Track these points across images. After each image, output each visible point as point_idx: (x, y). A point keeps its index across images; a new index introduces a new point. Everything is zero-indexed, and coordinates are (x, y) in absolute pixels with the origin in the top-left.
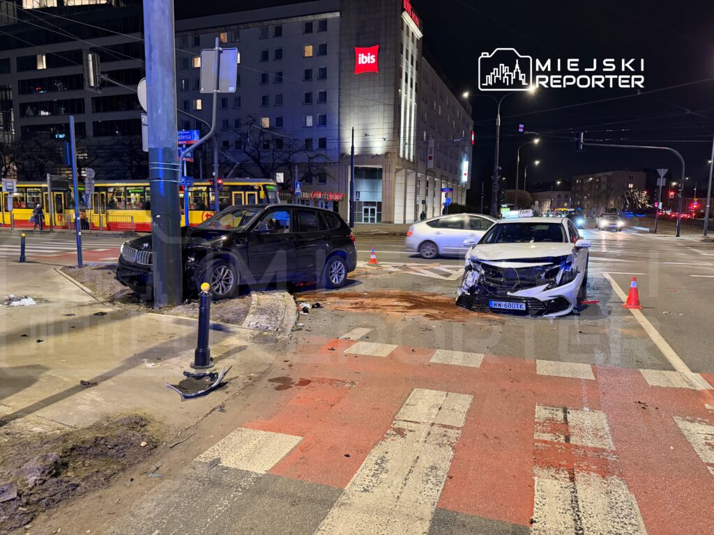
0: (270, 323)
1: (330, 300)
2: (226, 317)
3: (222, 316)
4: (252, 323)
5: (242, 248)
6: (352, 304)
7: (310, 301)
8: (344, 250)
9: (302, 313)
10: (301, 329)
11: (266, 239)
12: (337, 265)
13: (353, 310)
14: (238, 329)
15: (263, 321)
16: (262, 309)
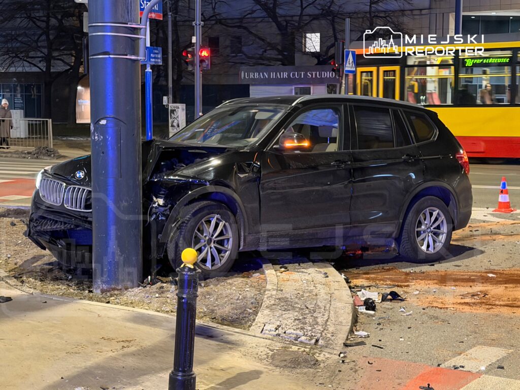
0: (302, 329)
1: (419, 287)
2: (220, 312)
3: (213, 311)
4: (268, 327)
5: (249, 181)
6: (463, 296)
7: (376, 286)
8: (445, 185)
9: (362, 309)
10: (362, 343)
11: (293, 164)
12: (431, 215)
13: (467, 308)
14: (243, 338)
15: (289, 322)
16: (285, 300)
